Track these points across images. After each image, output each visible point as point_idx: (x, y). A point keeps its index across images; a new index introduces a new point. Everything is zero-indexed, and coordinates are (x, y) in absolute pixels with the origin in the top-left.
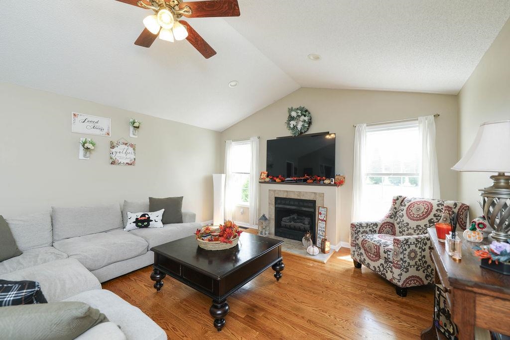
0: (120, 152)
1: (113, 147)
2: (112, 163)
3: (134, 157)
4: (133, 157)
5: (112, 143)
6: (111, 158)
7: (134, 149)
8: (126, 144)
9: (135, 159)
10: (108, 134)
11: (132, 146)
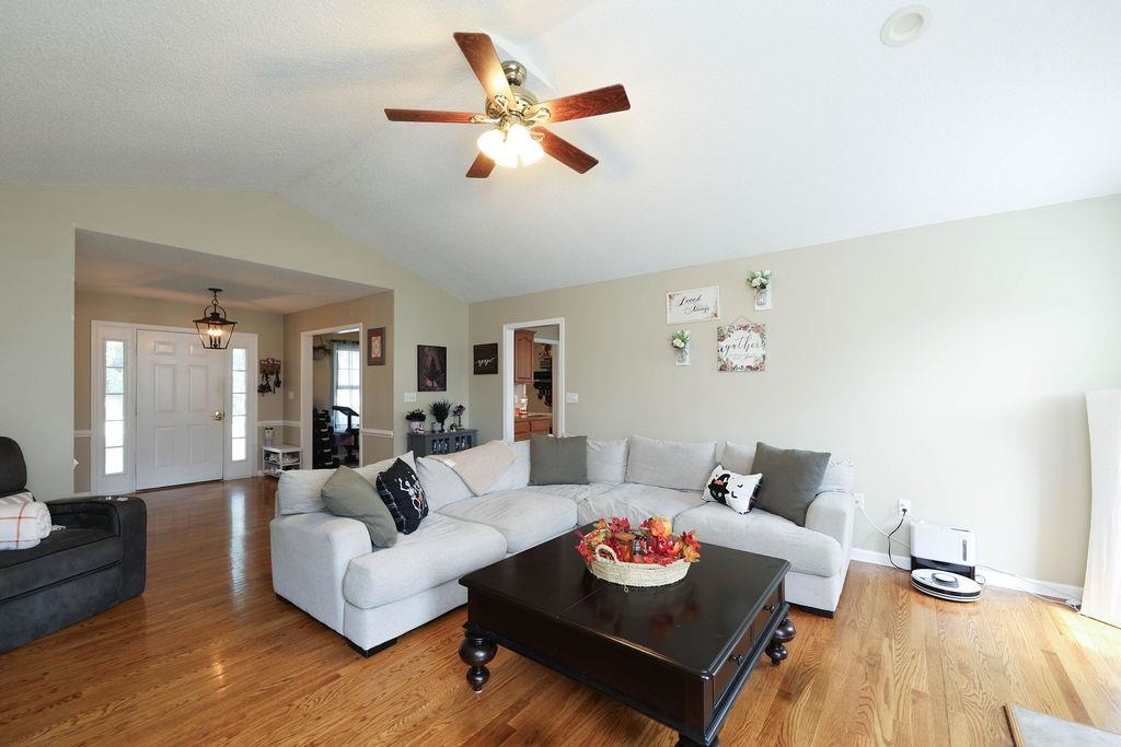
0: (734, 346)
1: (721, 338)
2: (721, 369)
3: (764, 352)
4: (759, 352)
5: (720, 330)
6: (720, 360)
7: (762, 336)
8: (745, 328)
9: (764, 357)
10: (716, 315)
11: (757, 329)
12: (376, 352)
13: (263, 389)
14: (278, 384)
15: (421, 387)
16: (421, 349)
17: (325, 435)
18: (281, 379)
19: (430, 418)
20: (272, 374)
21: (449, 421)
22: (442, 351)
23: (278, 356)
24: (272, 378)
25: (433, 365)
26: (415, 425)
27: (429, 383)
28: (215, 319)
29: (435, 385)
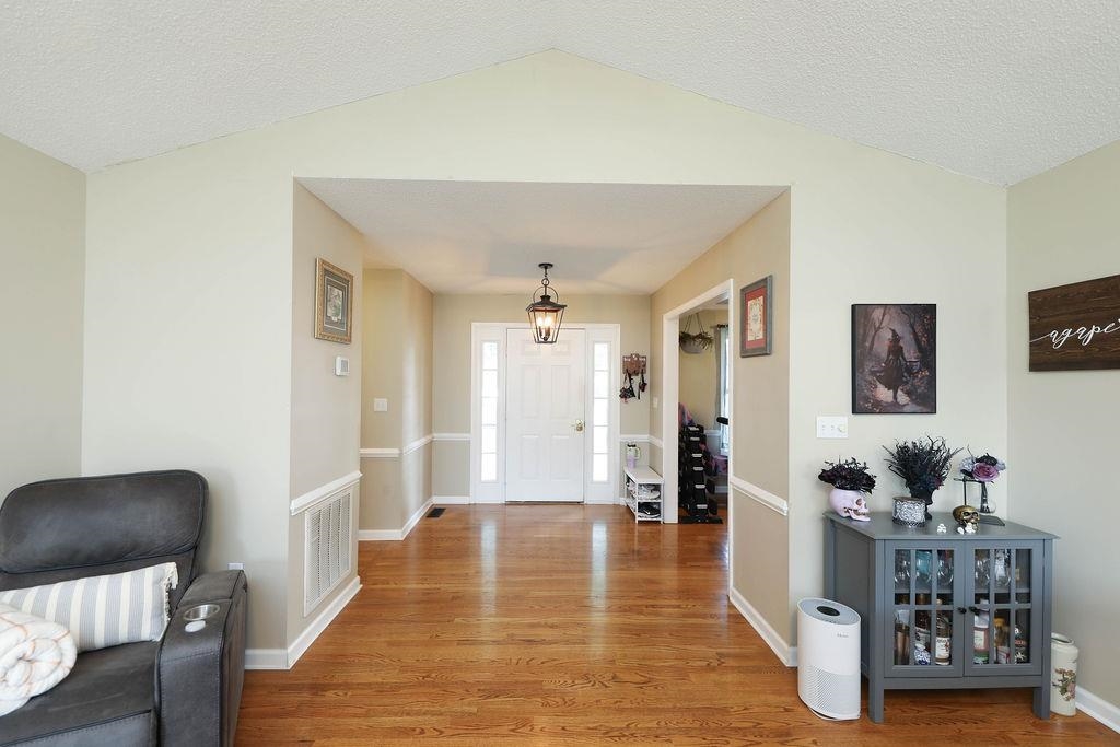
12: (756, 331)
13: (627, 394)
14: (643, 387)
15: (862, 404)
16: (860, 314)
17: (698, 462)
18: (647, 381)
19: (888, 487)
20: (637, 374)
21: (947, 496)
22: (923, 317)
23: (643, 351)
24: (637, 380)
25: (896, 349)
26: (845, 499)
27: (884, 394)
28: (546, 304)
29: (902, 398)
